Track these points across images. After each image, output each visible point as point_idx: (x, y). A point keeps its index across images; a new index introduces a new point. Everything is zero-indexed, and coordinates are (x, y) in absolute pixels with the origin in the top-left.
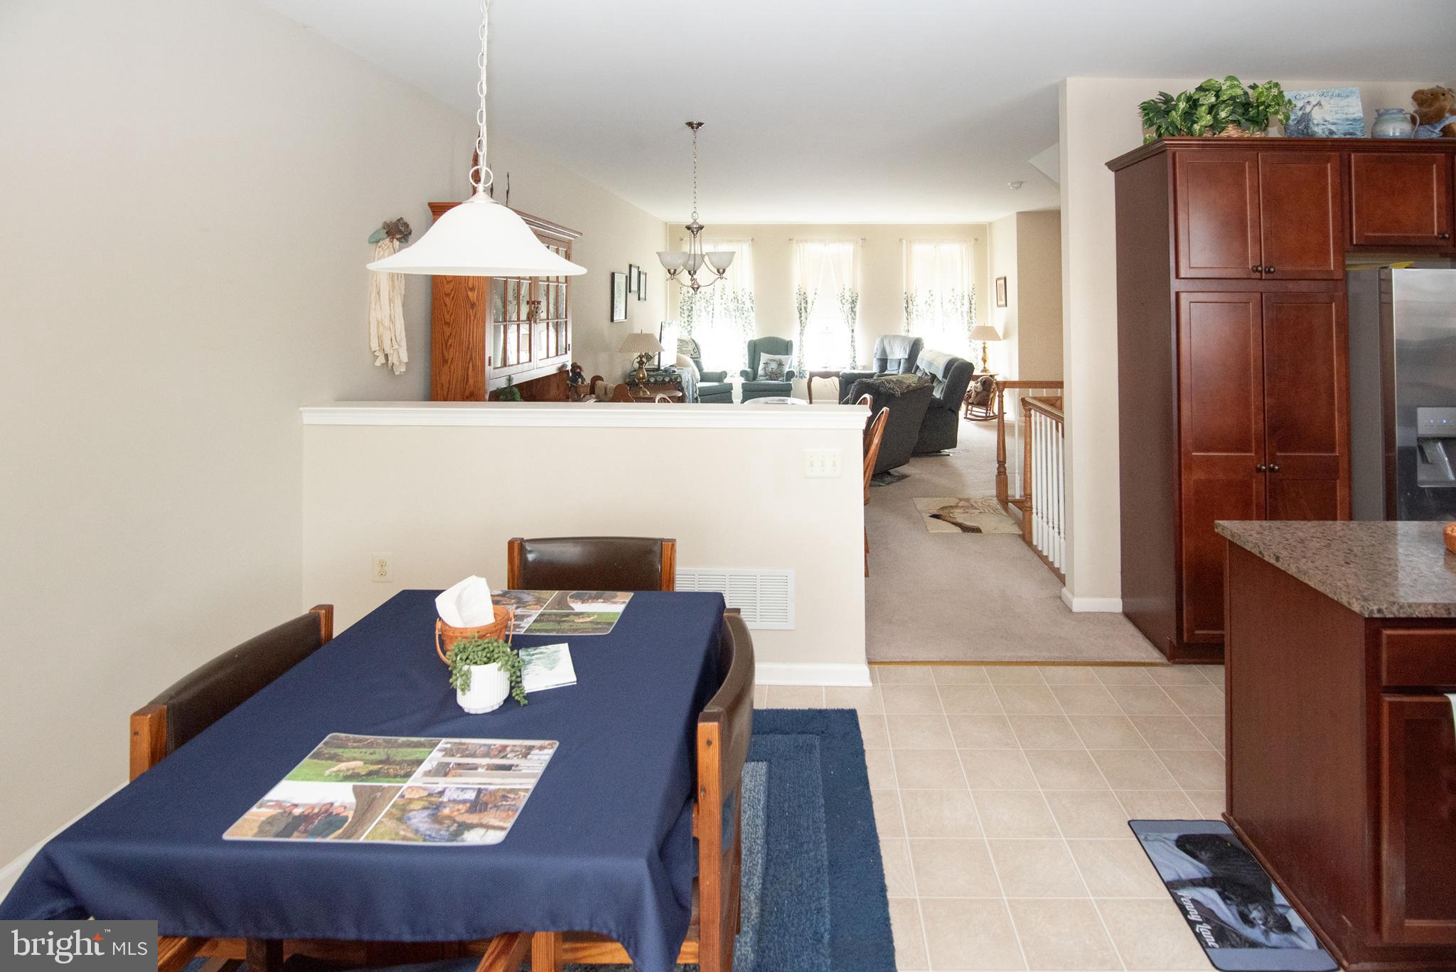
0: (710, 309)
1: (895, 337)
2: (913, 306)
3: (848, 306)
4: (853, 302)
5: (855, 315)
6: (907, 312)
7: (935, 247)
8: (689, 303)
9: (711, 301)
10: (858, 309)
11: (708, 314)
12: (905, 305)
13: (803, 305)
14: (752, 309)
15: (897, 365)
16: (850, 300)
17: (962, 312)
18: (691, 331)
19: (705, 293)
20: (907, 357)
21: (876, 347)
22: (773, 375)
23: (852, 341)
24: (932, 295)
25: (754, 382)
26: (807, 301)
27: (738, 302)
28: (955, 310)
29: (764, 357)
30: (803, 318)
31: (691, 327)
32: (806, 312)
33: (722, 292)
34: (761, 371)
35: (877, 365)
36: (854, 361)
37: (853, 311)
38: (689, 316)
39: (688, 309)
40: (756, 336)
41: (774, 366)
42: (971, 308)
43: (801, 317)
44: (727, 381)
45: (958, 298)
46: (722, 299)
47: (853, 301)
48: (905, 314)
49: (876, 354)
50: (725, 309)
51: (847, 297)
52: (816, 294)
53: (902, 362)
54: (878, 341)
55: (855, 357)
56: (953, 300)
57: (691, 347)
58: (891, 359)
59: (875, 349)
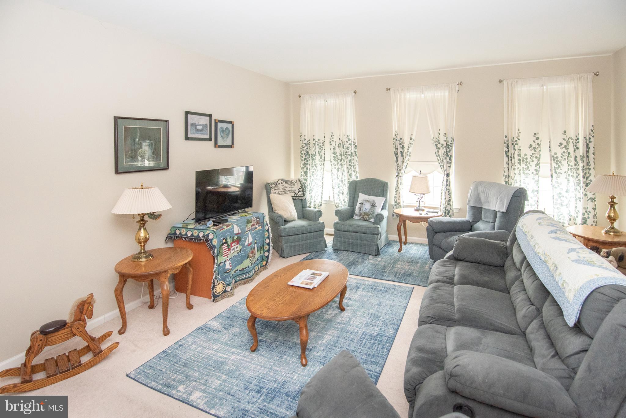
0: (322, 153)
1: (492, 185)
2: (515, 150)
3: (442, 151)
4: (448, 147)
5: (450, 159)
6: (507, 156)
7: (543, 86)
8: (305, 149)
9: (323, 147)
10: (453, 153)
11: (321, 158)
12: (506, 149)
13: (400, 150)
14: (355, 153)
15: (492, 216)
16: (445, 145)
17: (576, 157)
18: (306, 172)
19: (319, 140)
20: (504, 210)
21: (470, 193)
22: (365, 217)
23: (447, 185)
24: (537, 139)
25: (348, 222)
26: (403, 146)
27: (343, 148)
28: (566, 154)
29: (362, 197)
30: (399, 162)
31: (307, 168)
32: (403, 156)
33: (330, 139)
34: (357, 211)
35: (471, 213)
36: (448, 204)
37: (448, 156)
38: (305, 159)
39: (304, 154)
40: (357, 176)
41: (367, 206)
42: (588, 152)
43: (397, 161)
44: (321, 220)
45: (571, 140)
46: (331, 145)
47: (448, 145)
48: (505, 159)
49: (469, 201)
50: (334, 153)
51: (442, 142)
52: (411, 139)
53: (498, 215)
54: (472, 188)
55: (450, 201)
56: (564, 143)
57: (296, 187)
58: (486, 209)
59: (469, 196)
